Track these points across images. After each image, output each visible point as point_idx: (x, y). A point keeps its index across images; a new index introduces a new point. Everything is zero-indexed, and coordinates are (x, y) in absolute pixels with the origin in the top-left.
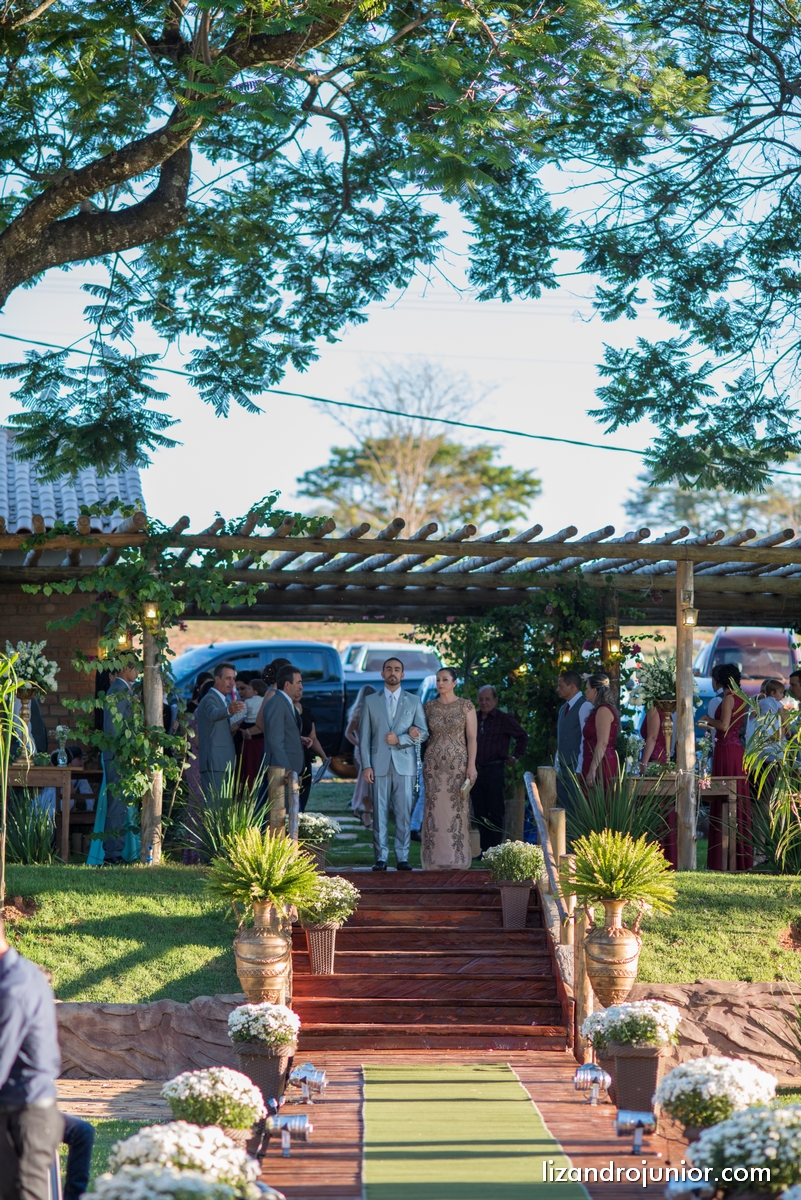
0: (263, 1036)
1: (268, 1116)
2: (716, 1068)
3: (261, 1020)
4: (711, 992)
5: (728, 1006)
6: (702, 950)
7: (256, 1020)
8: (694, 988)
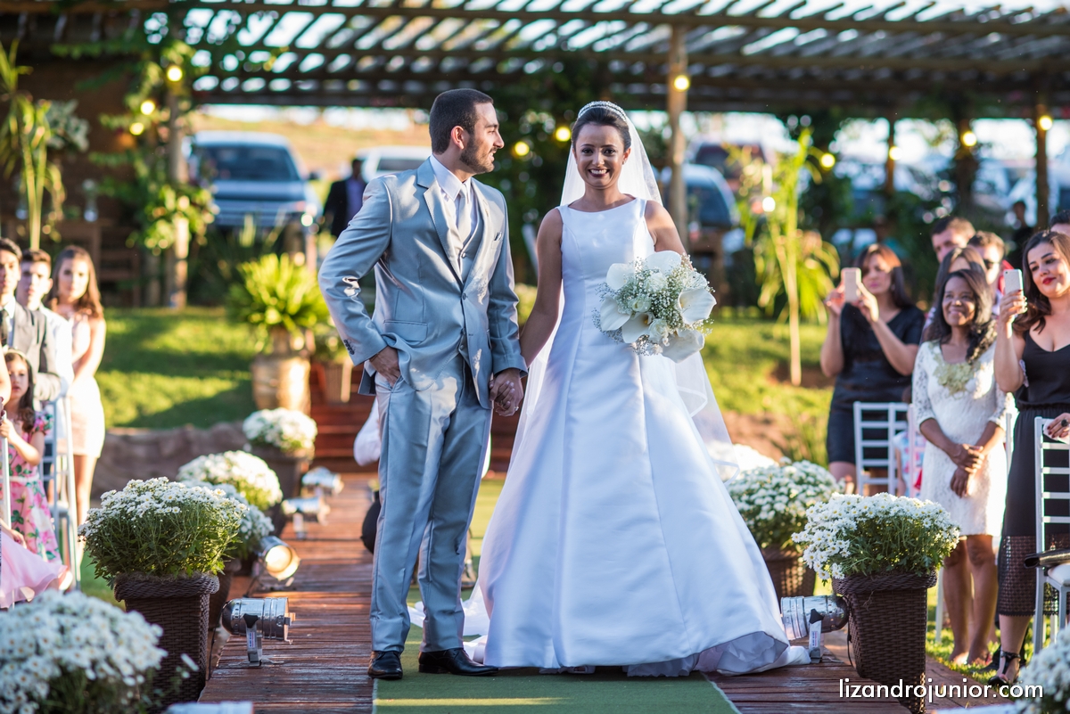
0: (279, 443)
1: (283, 499)
3: (276, 428)
7: (272, 427)
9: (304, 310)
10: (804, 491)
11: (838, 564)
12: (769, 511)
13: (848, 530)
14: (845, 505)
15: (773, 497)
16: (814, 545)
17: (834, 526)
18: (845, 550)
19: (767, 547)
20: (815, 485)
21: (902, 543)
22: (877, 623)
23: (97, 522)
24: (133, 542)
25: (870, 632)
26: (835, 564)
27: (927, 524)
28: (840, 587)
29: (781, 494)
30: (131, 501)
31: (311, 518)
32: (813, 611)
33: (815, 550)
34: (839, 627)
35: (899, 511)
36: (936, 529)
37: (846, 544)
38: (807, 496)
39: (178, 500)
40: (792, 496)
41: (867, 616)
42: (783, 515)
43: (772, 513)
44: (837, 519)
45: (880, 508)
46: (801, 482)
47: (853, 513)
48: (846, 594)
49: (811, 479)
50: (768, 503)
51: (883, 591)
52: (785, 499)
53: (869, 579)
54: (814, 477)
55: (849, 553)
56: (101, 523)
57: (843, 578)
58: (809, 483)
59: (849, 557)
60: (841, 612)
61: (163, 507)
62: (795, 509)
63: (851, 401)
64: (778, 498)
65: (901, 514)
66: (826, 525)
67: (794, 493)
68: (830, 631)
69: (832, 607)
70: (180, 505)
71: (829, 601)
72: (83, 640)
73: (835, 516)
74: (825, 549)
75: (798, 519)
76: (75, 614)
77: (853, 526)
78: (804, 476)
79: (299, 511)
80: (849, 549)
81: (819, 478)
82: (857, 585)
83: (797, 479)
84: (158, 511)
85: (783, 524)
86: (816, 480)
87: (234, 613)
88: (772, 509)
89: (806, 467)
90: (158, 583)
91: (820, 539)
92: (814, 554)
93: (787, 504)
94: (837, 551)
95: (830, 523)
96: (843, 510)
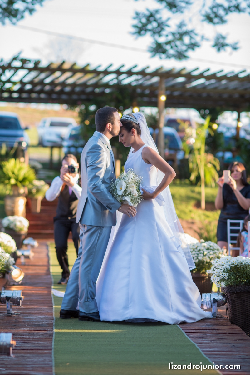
1: (17, 250)
3: (14, 223)
7: (12, 222)
9: (24, 179)
10: (209, 252)
11: (223, 282)
12: (196, 259)
13: (227, 269)
14: (226, 260)
15: (198, 254)
16: (215, 275)
17: (222, 268)
18: (226, 277)
19: (195, 273)
20: (213, 250)
21: (247, 274)
22: (237, 304)
25: (235, 307)
26: (222, 282)
28: (224, 290)
29: (201, 253)
31: (27, 257)
32: (214, 299)
34: (223, 305)
35: (246, 263)
37: (226, 275)
38: (210, 254)
40: (205, 254)
41: (234, 301)
42: (201, 261)
43: (197, 260)
44: (223, 265)
45: (239, 262)
46: (208, 249)
47: (229, 263)
48: (226, 293)
49: (212, 248)
50: (196, 256)
51: (240, 292)
52: (202, 255)
53: (235, 287)
54: (213, 247)
55: (227, 278)
57: (225, 287)
58: (211, 249)
59: (227, 279)
60: (224, 299)
62: (206, 259)
63: (226, 219)
64: (200, 255)
66: (219, 267)
67: (206, 253)
68: (220, 306)
69: (221, 298)
71: (220, 295)
73: (222, 264)
74: (219, 276)
75: (207, 262)
77: (229, 268)
78: (209, 247)
79: (23, 255)
80: (228, 276)
81: (215, 248)
82: (230, 289)
83: (207, 248)
85: (201, 264)
86: (213, 248)
87: (2, 295)
88: (197, 259)
89: (210, 243)
91: (217, 273)
93: (203, 257)
94: (223, 277)
95: (221, 267)
96: (226, 262)
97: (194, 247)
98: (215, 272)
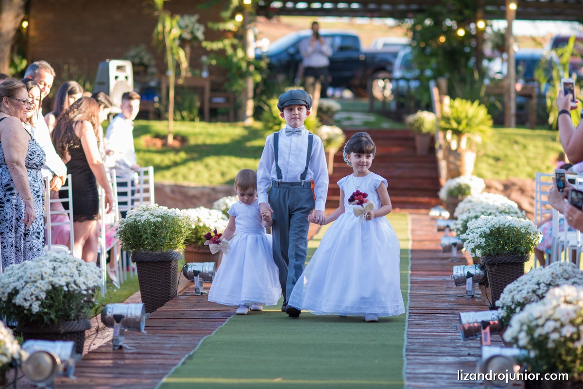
2: (486, 198)
4: (514, 184)
5: (522, 191)
6: (512, 165)
8: (506, 183)
11: (479, 249)
13: (485, 233)
14: (485, 221)
16: (469, 240)
17: (479, 231)
18: (483, 243)
21: (511, 240)
22: (499, 278)
23: (123, 225)
24: (139, 234)
25: (497, 283)
26: (477, 250)
27: (523, 231)
30: (139, 215)
32: (468, 273)
33: (469, 242)
35: (510, 224)
36: (527, 233)
37: (483, 240)
39: (161, 214)
41: (495, 275)
44: (480, 228)
45: (501, 223)
47: (489, 225)
48: (484, 265)
51: (503, 263)
53: (495, 257)
55: (485, 244)
56: (125, 226)
57: (482, 256)
58: (506, 213)
59: (485, 246)
60: (482, 273)
61: (154, 218)
65: (511, 226)
66: (475, 230)
68: (475, 284)
69: (478, 271)
70: (162, 217)
71: (476, 268)
72: (63, 273)
73: (479, 226)
74: (473, 243)
76: (61, 262)
77: (488, 231)
80: (485, 242)
82: (490, 260)
84: (151, 220)
87: (189, 269)
90: (151, 255)
91: (472, 238)
92: (468, 245)
94: (479, 243)
95: (477, 230)
96: (484, 223)
97: (483, 210)
98: (469, 237)
